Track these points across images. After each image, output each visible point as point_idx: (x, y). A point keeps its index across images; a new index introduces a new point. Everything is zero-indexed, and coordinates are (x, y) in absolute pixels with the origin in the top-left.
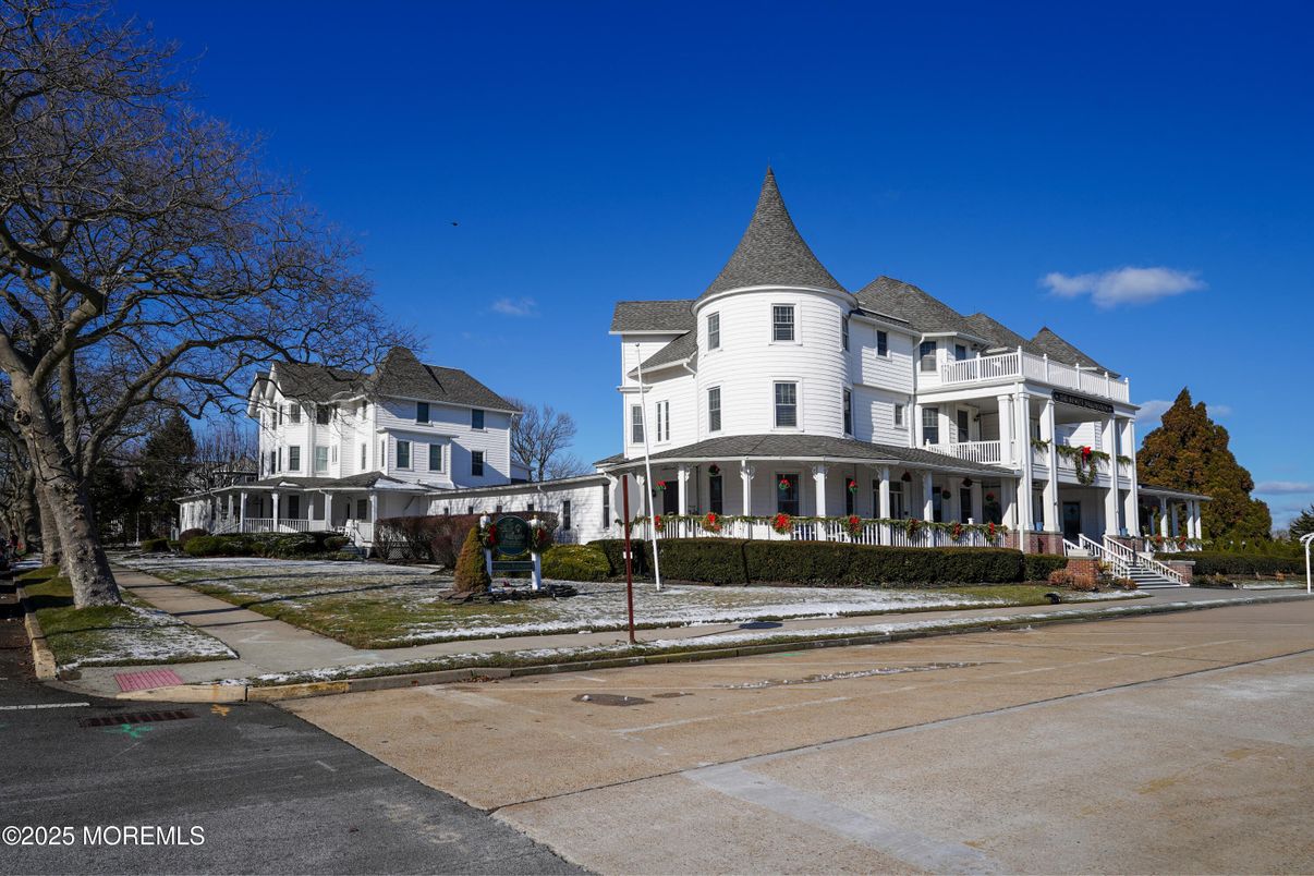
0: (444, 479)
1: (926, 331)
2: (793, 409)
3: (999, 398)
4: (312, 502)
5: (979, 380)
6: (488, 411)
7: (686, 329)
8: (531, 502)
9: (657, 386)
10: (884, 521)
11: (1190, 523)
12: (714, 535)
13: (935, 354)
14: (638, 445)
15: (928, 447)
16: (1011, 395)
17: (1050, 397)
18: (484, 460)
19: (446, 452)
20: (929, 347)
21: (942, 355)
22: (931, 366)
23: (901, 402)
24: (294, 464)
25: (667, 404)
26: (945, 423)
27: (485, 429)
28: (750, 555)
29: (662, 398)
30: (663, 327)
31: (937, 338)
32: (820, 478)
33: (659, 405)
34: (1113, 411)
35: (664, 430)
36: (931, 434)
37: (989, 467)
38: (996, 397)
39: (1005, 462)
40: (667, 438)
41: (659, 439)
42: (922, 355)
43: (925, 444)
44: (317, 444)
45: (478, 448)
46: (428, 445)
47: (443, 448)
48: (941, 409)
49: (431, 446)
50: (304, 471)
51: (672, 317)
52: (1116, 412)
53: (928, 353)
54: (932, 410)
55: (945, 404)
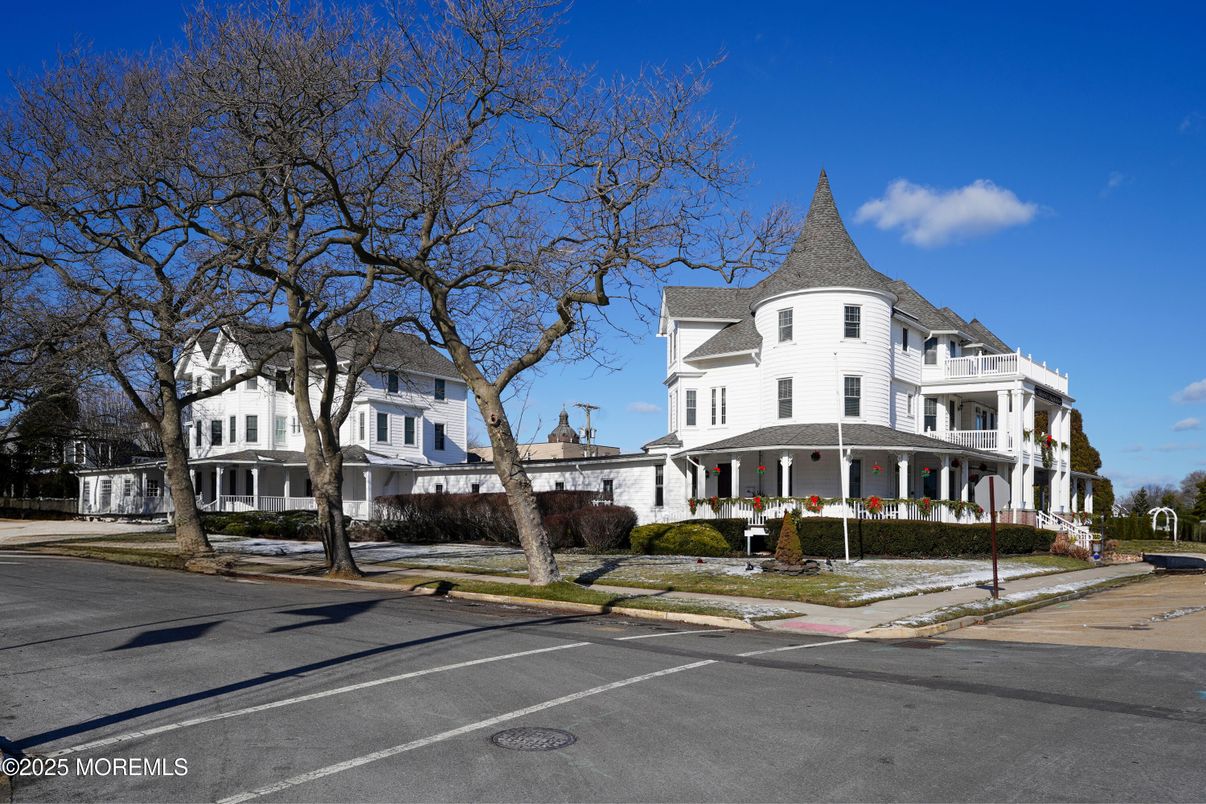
0: (416, 454)
1: (933, 329)
2: (858, 400)
3: (999, 393)
4: (288, 477)
5: (980, 376)
6: (448, 381)
7: (738, 318)
8: (560, 480)
9: (711, 372)
10: (944, 503)
11: (1086, 500)
12: (816, 515)
13: (936, 349)
14: (691, 427)
15: (929, 433)
16: (1010, 391)
17: (1033, 392)
18: (445, 433)
19: (419, 424)
20: (931, 343)
21: (942, 349)
22: (931, 360)
23: (912, 393)
24: (252, 435)
25: (724, 390)
26: (942, 412)
27: (446, 400)
28: (865, 532)
29: (718, 384)
30: (715, 314)
31: (939, 335)
32: (904, 465)
33: (714, 391)
34: (1061, 404)
35: (720, 414)
36: (930, 422)
37: (987, 453)
38: (996, 391)
39: (1001, 448)
40: (723, 422)
41: (714, 422)
42: (926, 349)
43: (926, 430)
44: (276, 413)
45: (439, 421)
46: (403, 417)
47: (416, 420)
48: (939, 399)
49: (406, 418)
50: (264, 442)
51: (720, 305)
52: (1063, 405)
53: (930, 348)
54: (932, 400)
55: (943, 395)
